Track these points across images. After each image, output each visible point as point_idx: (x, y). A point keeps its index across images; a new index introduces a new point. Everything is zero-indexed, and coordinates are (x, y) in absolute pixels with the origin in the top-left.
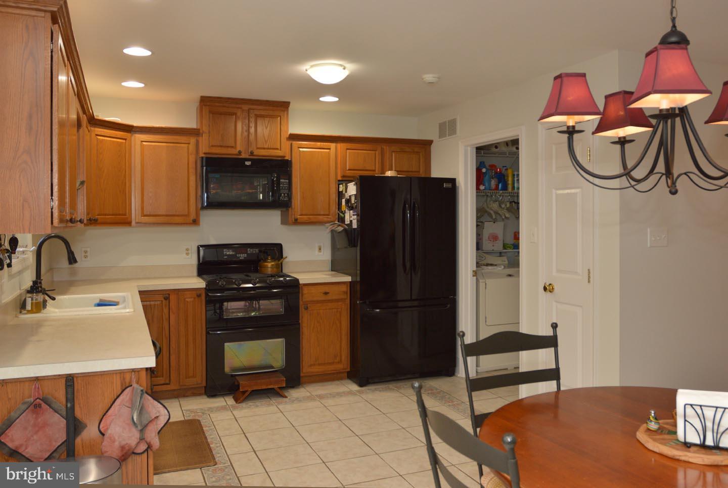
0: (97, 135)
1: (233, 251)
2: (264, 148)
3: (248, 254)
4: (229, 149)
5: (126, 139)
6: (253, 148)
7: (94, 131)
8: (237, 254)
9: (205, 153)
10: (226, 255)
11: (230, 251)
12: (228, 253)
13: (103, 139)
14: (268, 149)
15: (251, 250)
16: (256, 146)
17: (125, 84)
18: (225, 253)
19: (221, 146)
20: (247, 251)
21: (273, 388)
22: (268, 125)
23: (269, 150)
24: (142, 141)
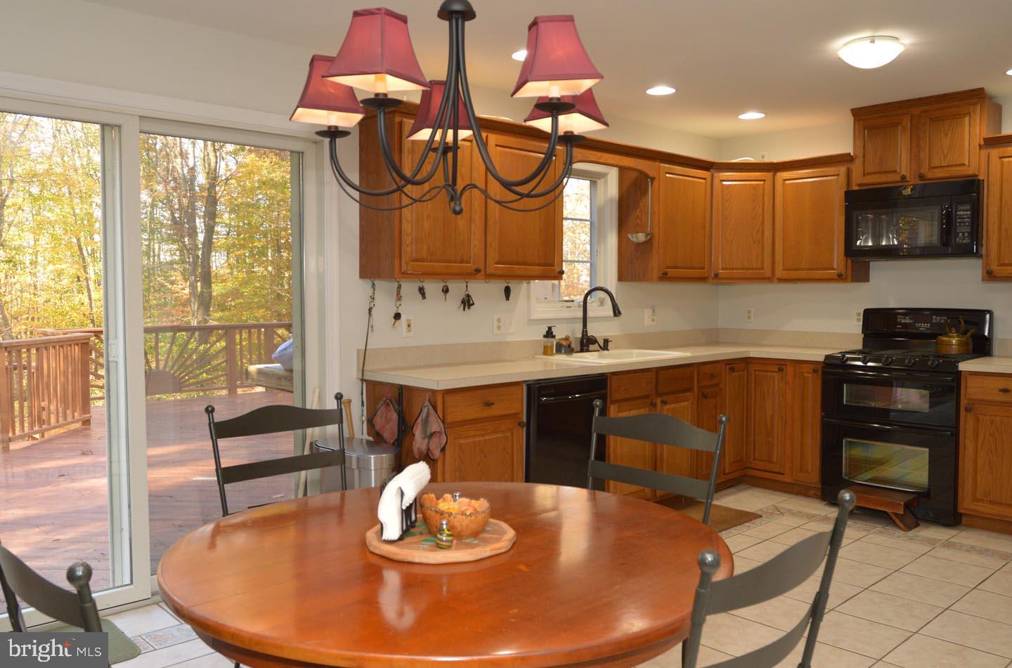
0: (722, 181)
1: (910, 319)
2: (942, 167)
3: (932, 324)
4: (889, 175)
5: (764, 180)
6: (925, 170)
7: (719, 176)
8: (915, 323)
9: (859, 185)
10: (901, 324)
11: (907, 318)
12: (903, 321)
13: (730, 185)
14: (948, 166)
15: (938, 318)
16: (929, 164)
17: (742, 117)
18: (899, 320)
19: (879, 173)
20: (932, 319)
21: (885, 512)
22: (949, 130)
23: (949, 169)
24: (785, 180)
